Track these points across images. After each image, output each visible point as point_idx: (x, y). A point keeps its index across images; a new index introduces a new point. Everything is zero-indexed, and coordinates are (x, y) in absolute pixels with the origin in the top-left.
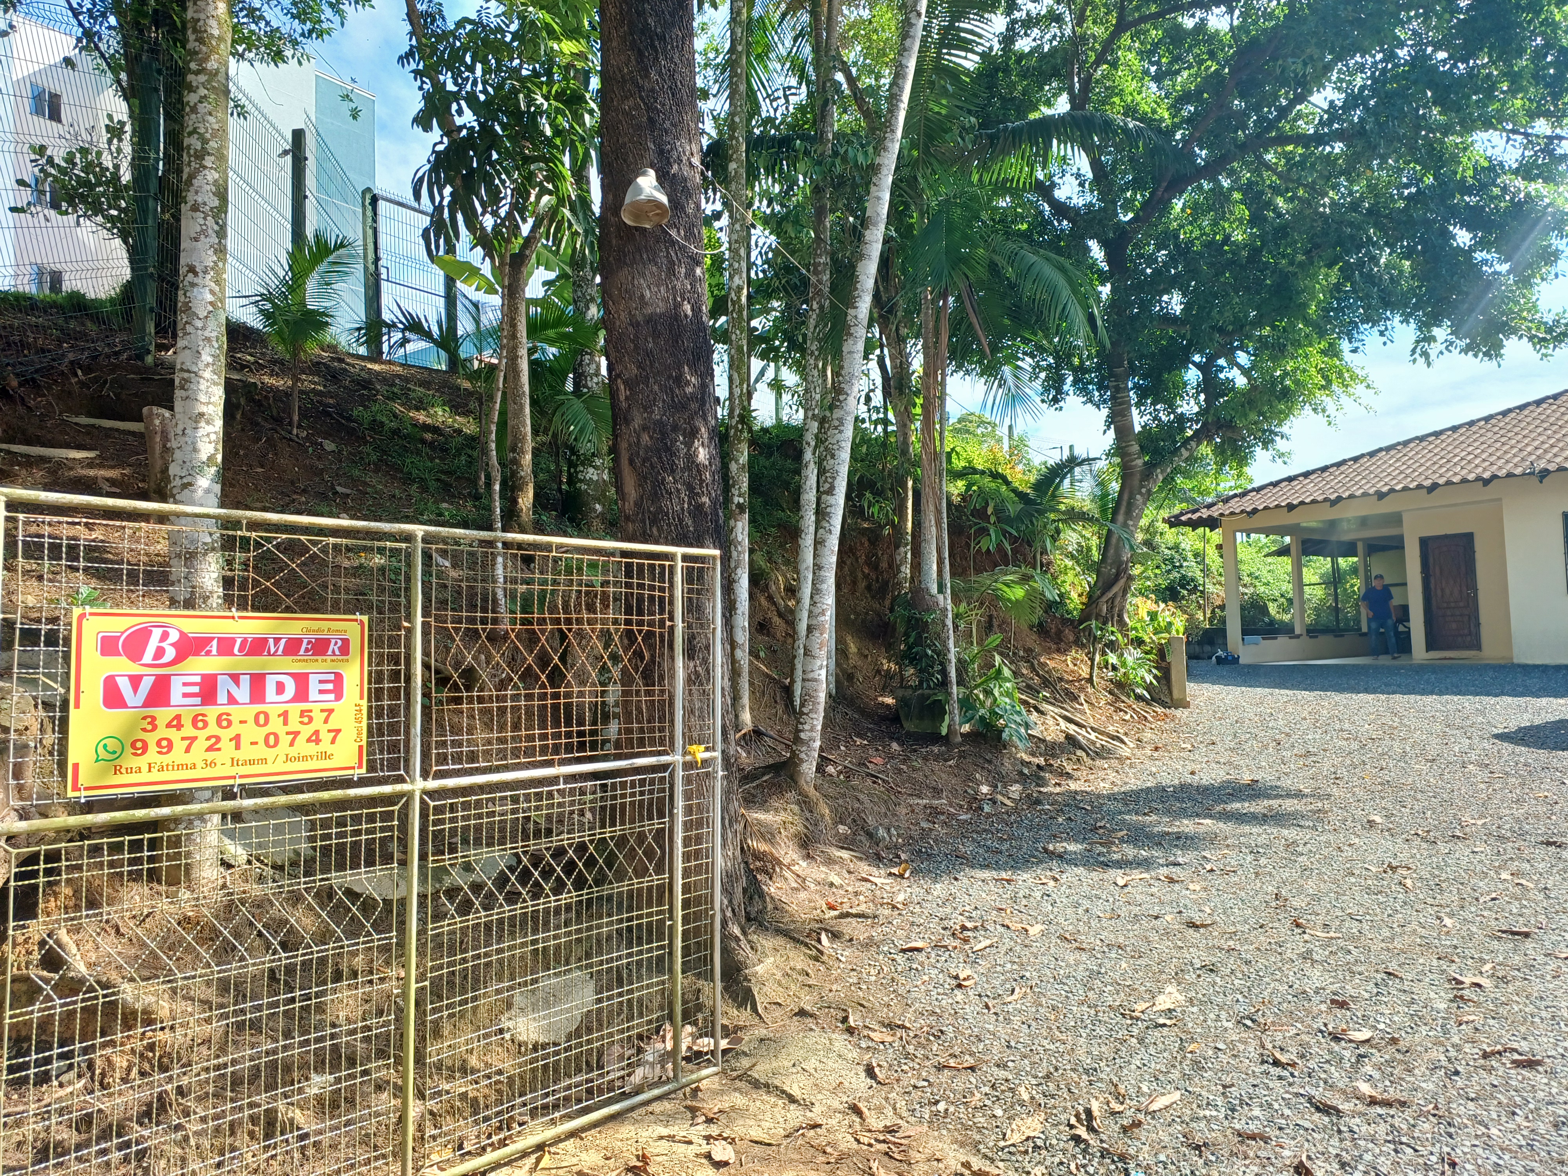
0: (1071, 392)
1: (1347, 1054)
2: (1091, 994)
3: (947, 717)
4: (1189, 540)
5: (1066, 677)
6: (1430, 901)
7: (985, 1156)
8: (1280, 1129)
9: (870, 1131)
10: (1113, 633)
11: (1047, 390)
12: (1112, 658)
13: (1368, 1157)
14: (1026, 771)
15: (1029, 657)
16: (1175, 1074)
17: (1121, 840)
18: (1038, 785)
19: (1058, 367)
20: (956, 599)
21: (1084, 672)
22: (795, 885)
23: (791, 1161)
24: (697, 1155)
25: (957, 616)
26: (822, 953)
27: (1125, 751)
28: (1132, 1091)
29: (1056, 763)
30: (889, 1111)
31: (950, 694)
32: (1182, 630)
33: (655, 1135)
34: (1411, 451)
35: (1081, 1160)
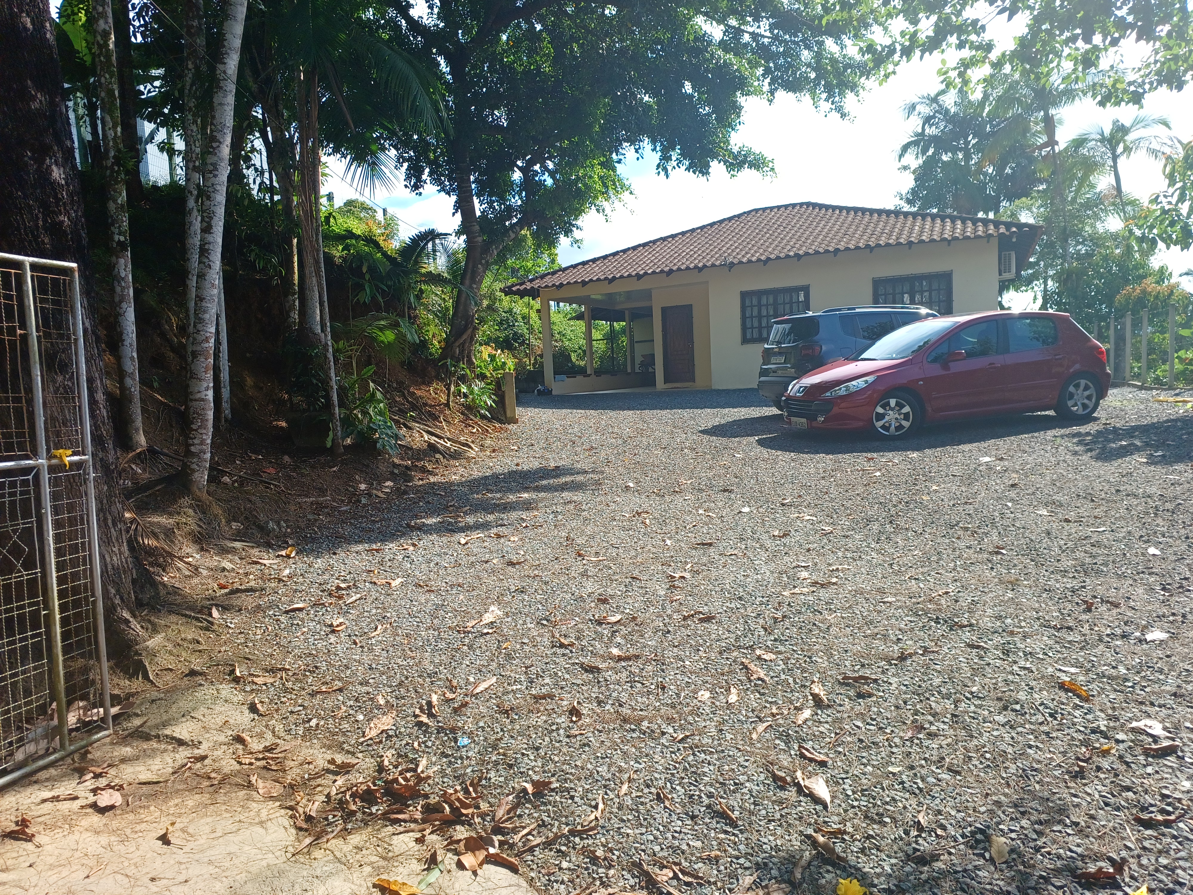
0: (428, 181)
1: (606, 632)
2: (435, 621)
3: (331, 433)
4: (519, 306)
5: (429, 402)
6: (659, 531)
7: (348, 752)
8: (562, 688)
9: (251, 753)
10: (463, 368)
11: (408, 178)
12: (464, 389)
13: (615, 694)
14: (396, 471)
15: (401, 388)
16: (494, 665)
17: (466, 513)
18: (406, 481)
19: (418, 160)
20: (336, 337)
21: (443, 399)
22: (187, 573)
23: (177, 791)
24: (82, 807)
25: (336, 351)
26: (212, 623)
27: (472, 454)
28: (462, 683)
29: (420, 464)
30: (269, 735)
31: (333, 414)
32: (512, 368)
33: (38, 800)
34: (657, 247)
35: (422, 738)
